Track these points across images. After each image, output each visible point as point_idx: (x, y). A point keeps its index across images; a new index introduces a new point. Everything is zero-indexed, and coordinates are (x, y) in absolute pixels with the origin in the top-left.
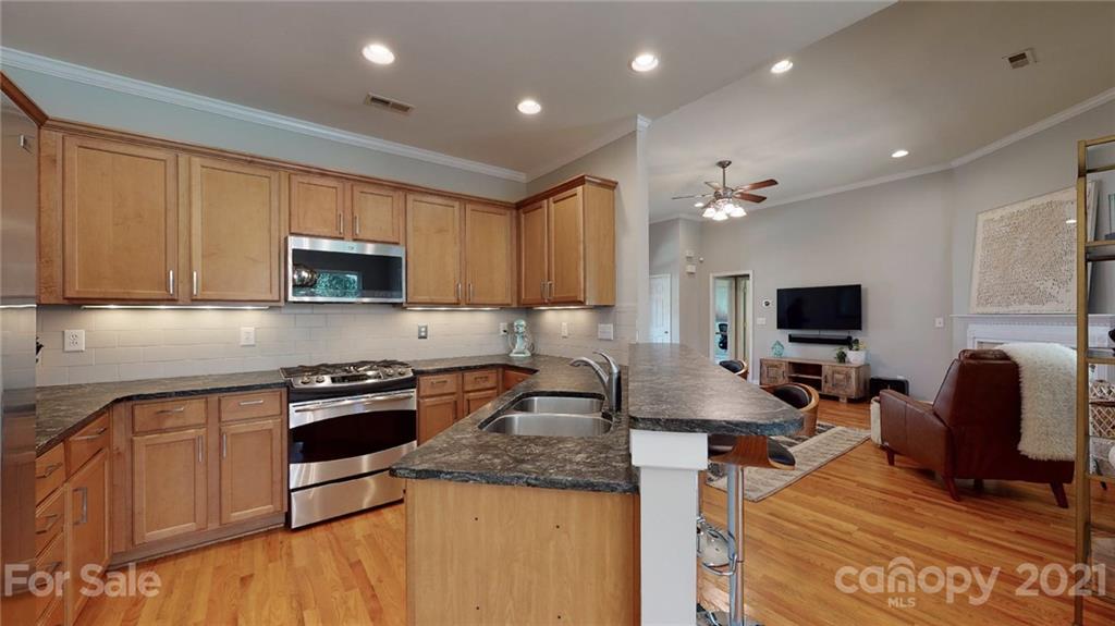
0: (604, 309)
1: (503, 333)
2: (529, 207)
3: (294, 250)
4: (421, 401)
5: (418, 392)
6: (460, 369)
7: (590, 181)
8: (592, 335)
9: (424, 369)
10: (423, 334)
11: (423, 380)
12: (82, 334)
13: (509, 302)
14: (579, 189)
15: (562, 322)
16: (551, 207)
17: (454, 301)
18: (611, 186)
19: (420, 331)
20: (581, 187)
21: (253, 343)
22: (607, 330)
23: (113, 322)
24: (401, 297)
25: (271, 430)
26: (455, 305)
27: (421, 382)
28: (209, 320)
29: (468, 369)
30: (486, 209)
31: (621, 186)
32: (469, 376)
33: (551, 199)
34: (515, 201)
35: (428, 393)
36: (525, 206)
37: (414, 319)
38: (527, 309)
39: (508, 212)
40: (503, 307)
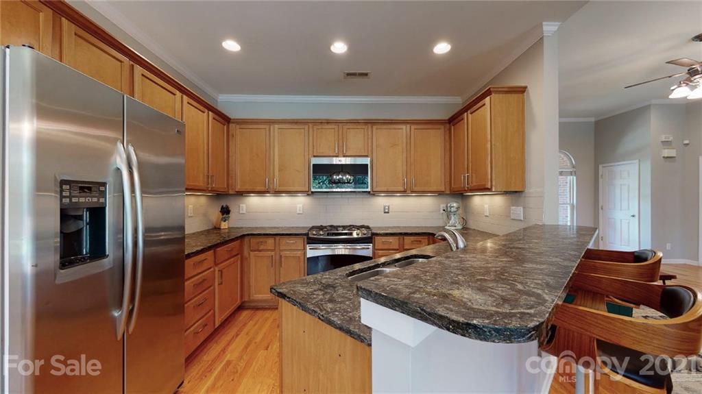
0: (515, 194)
1: (442, 211)
2: (456, 120)
3: (313, 165)
4: (376, 252)
5: (374, 246)
6: (401, 234)
7: (493, 91)
8: (507, 215)
9: (378, 232)
10: (387, 211)
11: (377, 239)
12: (244, 206)
13: (443, 190)
14: (488, 99)
15: (485, 204)
16: (469, 117)
17: (403, 190)
18: (522, 90)
19: (385, 209)
20: (488, 97)
21: (301, 212)
22: (518, 211)
23: (254, 201)
24: (367, 188)
25: (299, 257)
26: (404, 193)
27: (376, 240)
28: (285, 200)
29: (406, 234)
30: (426, 126)
31: (530, 89)
32: (408, 240)
33: (469, 112)
34: (447, 118)
35: (380, 248)
36: (454, 120)
37: (381, 201)
38: (460, 194)
39: (442, 127)
40: (440, 194)
